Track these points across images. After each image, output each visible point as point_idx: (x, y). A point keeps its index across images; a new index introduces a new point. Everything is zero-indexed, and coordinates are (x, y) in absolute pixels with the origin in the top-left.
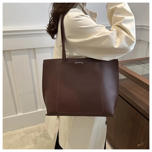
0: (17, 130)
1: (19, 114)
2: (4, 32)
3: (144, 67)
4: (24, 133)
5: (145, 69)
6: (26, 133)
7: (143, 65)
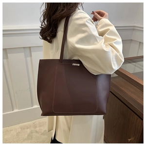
0: (13, 127)
1: (16, 111)
2: (3, 31)
3: (135, 66)
4: (20, 129)
5: (136, 67)
6: (22, 128)
7: (134, 63)
